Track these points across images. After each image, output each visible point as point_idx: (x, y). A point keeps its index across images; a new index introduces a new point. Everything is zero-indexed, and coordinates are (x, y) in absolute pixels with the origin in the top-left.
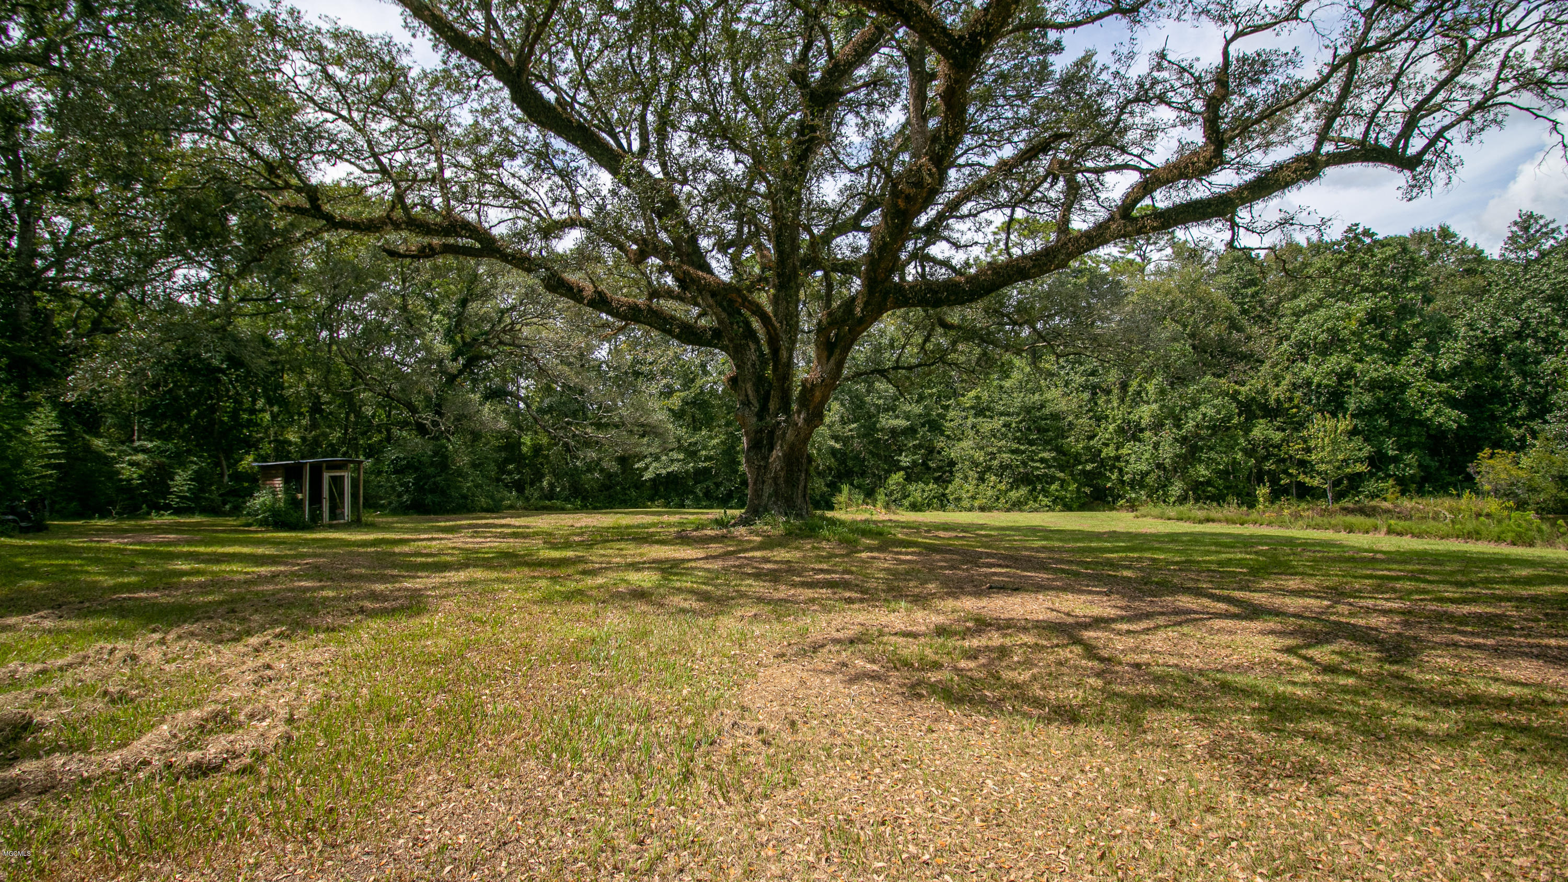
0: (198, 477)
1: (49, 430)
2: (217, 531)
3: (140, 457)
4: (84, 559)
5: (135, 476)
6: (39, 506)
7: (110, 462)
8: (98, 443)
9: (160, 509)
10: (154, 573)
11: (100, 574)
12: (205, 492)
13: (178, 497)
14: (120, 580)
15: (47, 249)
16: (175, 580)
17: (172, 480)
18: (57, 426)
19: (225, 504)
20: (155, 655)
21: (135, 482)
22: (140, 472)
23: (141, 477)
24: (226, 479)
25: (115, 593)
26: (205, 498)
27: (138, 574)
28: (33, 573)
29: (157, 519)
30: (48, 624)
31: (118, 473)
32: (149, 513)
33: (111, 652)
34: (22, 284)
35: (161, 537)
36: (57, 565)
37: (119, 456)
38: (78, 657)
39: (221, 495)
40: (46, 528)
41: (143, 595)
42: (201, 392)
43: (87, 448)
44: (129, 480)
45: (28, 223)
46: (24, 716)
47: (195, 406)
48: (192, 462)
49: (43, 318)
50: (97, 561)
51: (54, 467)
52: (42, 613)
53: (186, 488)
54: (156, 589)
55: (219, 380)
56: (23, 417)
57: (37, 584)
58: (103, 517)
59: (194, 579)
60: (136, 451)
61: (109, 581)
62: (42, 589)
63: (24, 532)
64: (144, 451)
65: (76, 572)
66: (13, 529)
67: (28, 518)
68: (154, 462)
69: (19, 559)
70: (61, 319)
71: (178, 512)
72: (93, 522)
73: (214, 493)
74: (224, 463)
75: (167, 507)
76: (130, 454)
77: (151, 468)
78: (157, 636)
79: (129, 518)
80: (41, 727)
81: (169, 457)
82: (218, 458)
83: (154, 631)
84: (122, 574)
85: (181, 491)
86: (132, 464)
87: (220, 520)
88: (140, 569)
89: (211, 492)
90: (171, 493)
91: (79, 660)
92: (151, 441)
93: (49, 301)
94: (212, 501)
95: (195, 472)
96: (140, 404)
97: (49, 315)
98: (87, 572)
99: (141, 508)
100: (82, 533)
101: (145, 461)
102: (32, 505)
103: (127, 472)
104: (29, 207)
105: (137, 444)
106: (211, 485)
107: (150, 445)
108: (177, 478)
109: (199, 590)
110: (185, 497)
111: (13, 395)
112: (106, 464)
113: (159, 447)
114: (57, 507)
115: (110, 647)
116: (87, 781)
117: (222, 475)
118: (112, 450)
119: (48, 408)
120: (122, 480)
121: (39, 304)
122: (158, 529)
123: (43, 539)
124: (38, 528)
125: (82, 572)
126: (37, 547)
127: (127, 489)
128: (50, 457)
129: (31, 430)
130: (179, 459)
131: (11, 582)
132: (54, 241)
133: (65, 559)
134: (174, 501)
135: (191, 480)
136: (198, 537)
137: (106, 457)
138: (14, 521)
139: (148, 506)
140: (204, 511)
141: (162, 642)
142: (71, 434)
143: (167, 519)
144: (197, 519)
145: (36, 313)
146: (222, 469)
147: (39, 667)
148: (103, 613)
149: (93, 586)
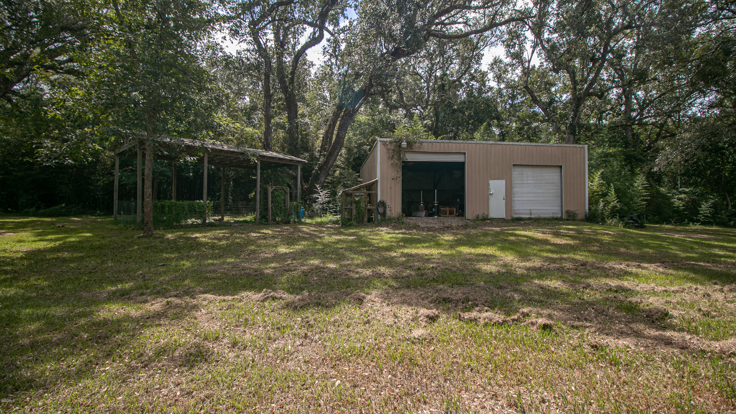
0: (714, 206)
1: (643, 185)
2: (730, 236)
3: (683, 196)
4: (668, 242)
5: (681, 205)
6: (642, 217)
7: (669, 198)
8: (662, 189)
9: (694, 221)
10: (704, 254)
11: (678, 250)
12: (718, 214)
13: (704, 216)
14: (688, 255)
15: (636, 107)
16: (717, 259)
17: (700, 207)
18: (645, 182)
19: (730, 221)
20: (720, 296)
21: (681, 208)
22: (683, 203)
23: (684, 206)
24: (730, 207)
25: (687, 261)
26: (719, 217)
27: (696, 253)
28: (647, 246)
29: (692, 227)
30: (661, 269)
31: (673, 203)
32: (689, 224)
33: (696, 289)
34: (629, 124)
35: (699, 236)
36: (657, 244)
37: (673, 195)
38: (680, 288)
39: (727, 216)
40: (645, 227)
41: (702, 264)
42: (713, 162)
43: (658, 192)
44: (678, 207)
45: (628, 98)
46: (665, 309)
47: (709, 169)
48: (710, 198)
49: (636, 136)
50: (674, 244)
51: (646, 200)
52: (658, 264)
53: (708, 212)
54: (708, 262)
55: (723, 154)
56: (632, 180)
57: (651, 251)
58: (667, 224)
59: (729, 260)
60: (681, 193)
61: (683, 255)
62: (653, 253)
63: (637, 228)
64: (685, 193)
65: (666, 248)
66: (632, 226)
67: (637, 222)
68: (690, 198)
69: (640, 239)
70: (643, 136)
71: (703, 223)
72: (663, 226)
73: (723, 215)
74: (728, 199)
75: (698, 221)
76: (678, 195)
77: (688, 201)
78: (717, 287)
79: (680, 225)
80: (672, 317)
81: (698, 196)
82: (725, 196)
83: (716, 284)
84: (688, 252)
85: (705, 213)
86: (679, 199)
87: (729, 230)
88: (696, 251)
89: (722, 214)
90: (700, 214)
91: (681, 290)
92: (688, 188)
93: (638, 129)
94: (723, 219)
95: (713, 203)
96: (681, 170)
97: (638, 135)
98: (671, 249)
99: (684, 221)
100: (660, 230)
101: (685, 198)
102: (639, 217)
103: (677, 203)
104: (629, 91)
105: (681, 190)
106: (721, 210)
107: (687, 190)
108: (703, 206)
109: (733, 266)
110: (707, 216)
111: (629, 170)
112: (667, 199)
113: (692, 191)
114: (649, 218)
115: (695, 287)
116: (703, 351)
117: (727, 205)
118: (669, 193)
119: (642, 175)
120: (675, 207)
121: (635, 131)
122: (695, 232)
123: (646, 231)
124: (641, 227)
125: (669, 248)
126: (646, 235)
127: (677, 211)
128: (644, 196)
129: (636, 185)
130: (703, 197)
131: (640, 249)
132: (638, 103)
133: (661, 241)
134: (702, 218)
135: (710, 207)
136: (720, 238)
137: (667, 196)
138: (633, 223)
139: (688, 220)
140: (718, 224)
141: (722, 291)
142: (651, 186)
143: (698, 227)
144: (714, 228)
145: (633, 135)
146: (727, 201)
147: (664, 289)
148: (686, 269)
149: (676, 256)
